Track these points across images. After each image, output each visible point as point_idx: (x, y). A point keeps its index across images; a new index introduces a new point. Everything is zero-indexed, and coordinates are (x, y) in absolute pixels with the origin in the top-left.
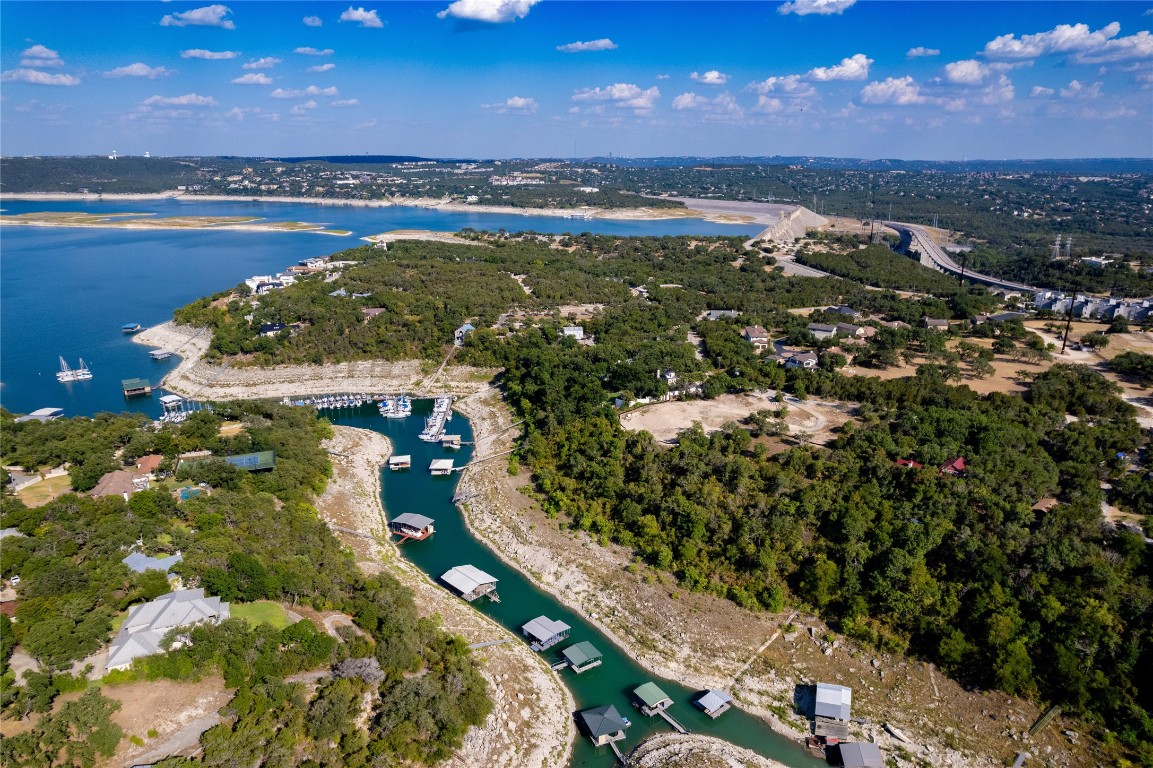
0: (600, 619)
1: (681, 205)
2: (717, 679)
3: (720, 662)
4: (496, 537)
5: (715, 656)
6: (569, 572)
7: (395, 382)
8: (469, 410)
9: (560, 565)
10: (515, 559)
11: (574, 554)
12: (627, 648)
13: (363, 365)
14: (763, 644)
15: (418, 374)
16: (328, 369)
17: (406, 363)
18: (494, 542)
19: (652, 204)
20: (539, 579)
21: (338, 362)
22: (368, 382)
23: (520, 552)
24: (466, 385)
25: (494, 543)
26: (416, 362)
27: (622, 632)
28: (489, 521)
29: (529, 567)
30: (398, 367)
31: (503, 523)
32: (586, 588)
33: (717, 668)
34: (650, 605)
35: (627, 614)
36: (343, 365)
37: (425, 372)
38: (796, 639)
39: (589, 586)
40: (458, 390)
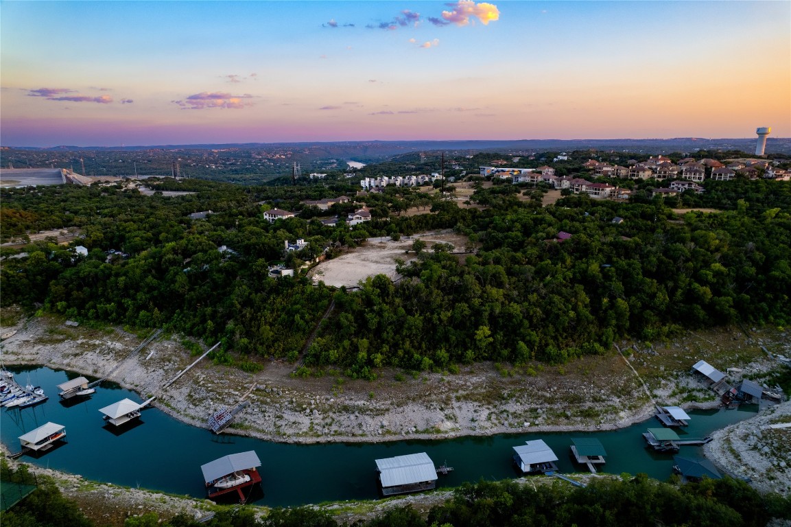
0: (533, 424)
2: (647, 404)
3: (636, 394)
4: (334, 428)
5: (630, 392)
6: (457, 410)
9: (442, 409)
10: (388, 432)
11: (442, 393)
12: (581, 427)
14: (632, 369)
18: (337, 433)
20: (438, 431)
23: (385, 423)
25: (340, 434)
27: (562, 419)
28: (305, 421)
29: (414, 429)
31: (325, 412)
32: (488, 412)
33: (639, 398)
34: (556, 388)
35: (548, 406)
38: (634, 357)
39: (489, 409)
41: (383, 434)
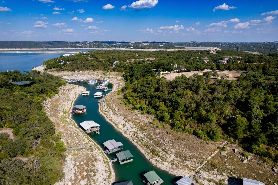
0: (137, 142)
1: (184, 48)
2: (186, 171)
3: (188, 163)
5: (186, 160)
6: (129, 124)
7: (95, 76)
8: (113, 82)
9: (126, 122)
10: (111, 120)
11: (132, 118)
12: (146, 154)
13: (87, 72)
14: (210, 156)
15: (102, 74)
16: (76, 73)
17: (98, 72)
18: (106, 114)
19: (177, 48)
20: (117, 127)
21: (79, 71)
22: (87, 76)
23: (113, 117)
24: (115, 77)
26: (102, 71)
27: (145, 148)
29: (115, 123)
30: (96, 73)
31: (110, 108)
32: (134, 130)
33: (187, 166)
34: (158, 136)
35: (148, 140)
36: (81, 72)
37: (104, 74)
38: (227, 154)
39: (135, 129)
40: (112, 78)
41: (109, 120)
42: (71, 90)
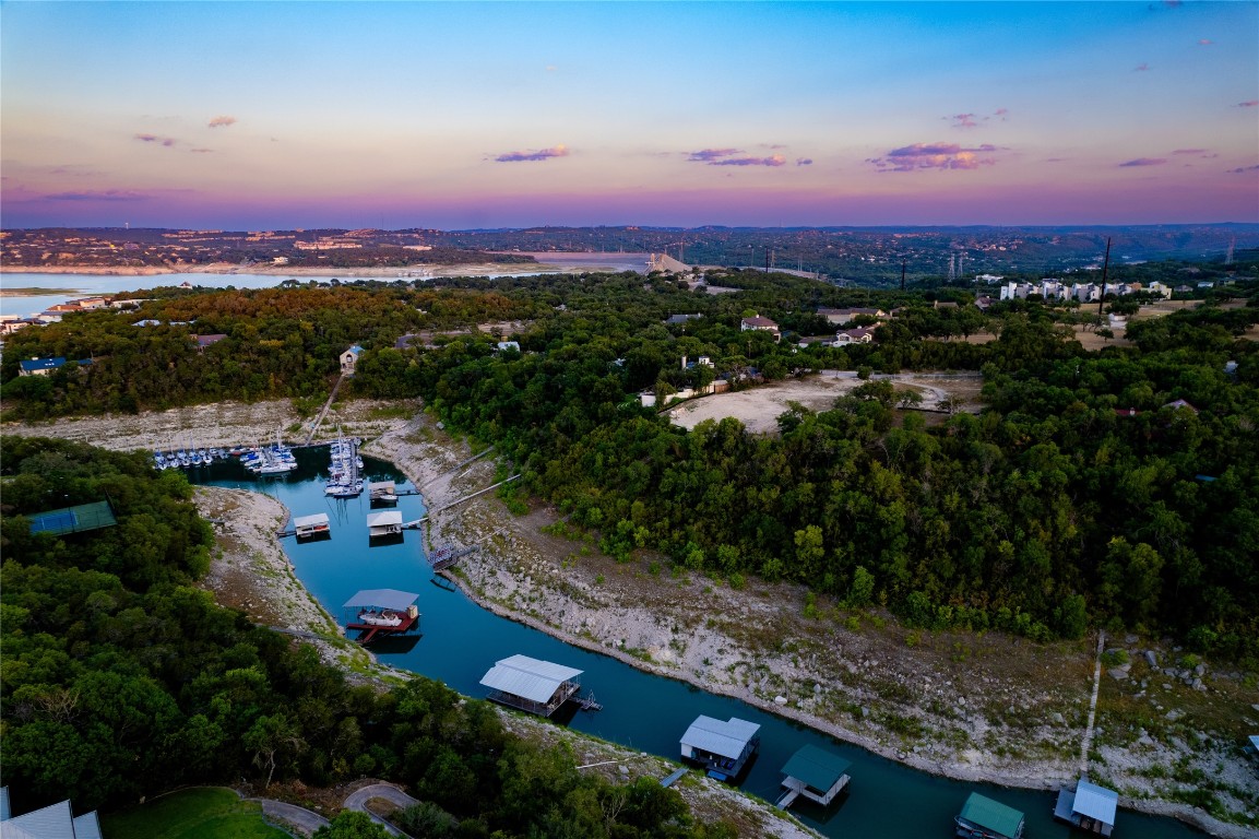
0: (791, 704)
1: (531, 260)
2: (1056, 763)
3: (1046, 734)
4: (535, 606)
5: (1031, 726)
6: (697, 639)
7: (260, 430)
8: (388, 452)
9: (675, 631)
10: (588, 634)
11: (692, 609)
12: (870, 743)
13: (205, 410)
14: (1090, 690)
15: (292, 416)
16: (147, 419)
17: (271, 404)
18: (534, 614)
19: (499, 260)
20: (647, 658)
21: (163, 409)
22: (216, 432)
23: (591, 621)
24: (369, 424)
25: (536, 616)
26: (285, 402)
27: (847, 718)
28: (511, 585)
29: (620, 643)
30: (260, 410)
31: (540, 583)
32: (739, 658)
33: (1046, 744)
34: (875, 663)
35: (840, 686)
36: (171, 413)
37: (304, 413)
38: (1130, 673)
39: (744, 655)
40: (358, 432)
41: (579, 635)
42: (229, 519)
